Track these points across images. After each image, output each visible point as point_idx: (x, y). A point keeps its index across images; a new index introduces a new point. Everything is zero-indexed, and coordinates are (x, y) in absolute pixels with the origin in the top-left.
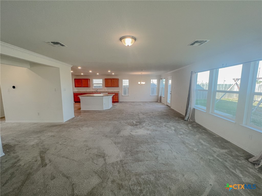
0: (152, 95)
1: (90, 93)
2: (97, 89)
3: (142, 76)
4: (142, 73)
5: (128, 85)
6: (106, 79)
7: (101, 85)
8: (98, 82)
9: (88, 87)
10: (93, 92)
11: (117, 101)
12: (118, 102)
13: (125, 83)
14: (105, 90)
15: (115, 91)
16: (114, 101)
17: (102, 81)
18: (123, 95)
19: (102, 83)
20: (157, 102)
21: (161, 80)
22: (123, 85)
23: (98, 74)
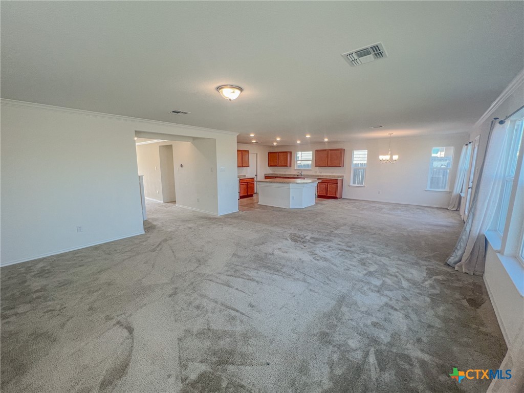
0: (431, 188)
1: (288, 178)
2: (302, 171)
3: (390, 140)
4: (390, 133)
5: (366, 162)
6: (317, 151)
7: (310, 163)
8: (304, 158)
9: (286, 166)
10: (295, 175)
11: (334, 196)
12: (335, 198)
13: (359, 157)
14: (316, 172)
15: (334, 174)
16: (328, 195)
17: (311, 155)
18: (351, 184)
19: (311, 158)
20: (446, 209)
21: (465, 147)
22: (354, 162)
23: (298, 142)
